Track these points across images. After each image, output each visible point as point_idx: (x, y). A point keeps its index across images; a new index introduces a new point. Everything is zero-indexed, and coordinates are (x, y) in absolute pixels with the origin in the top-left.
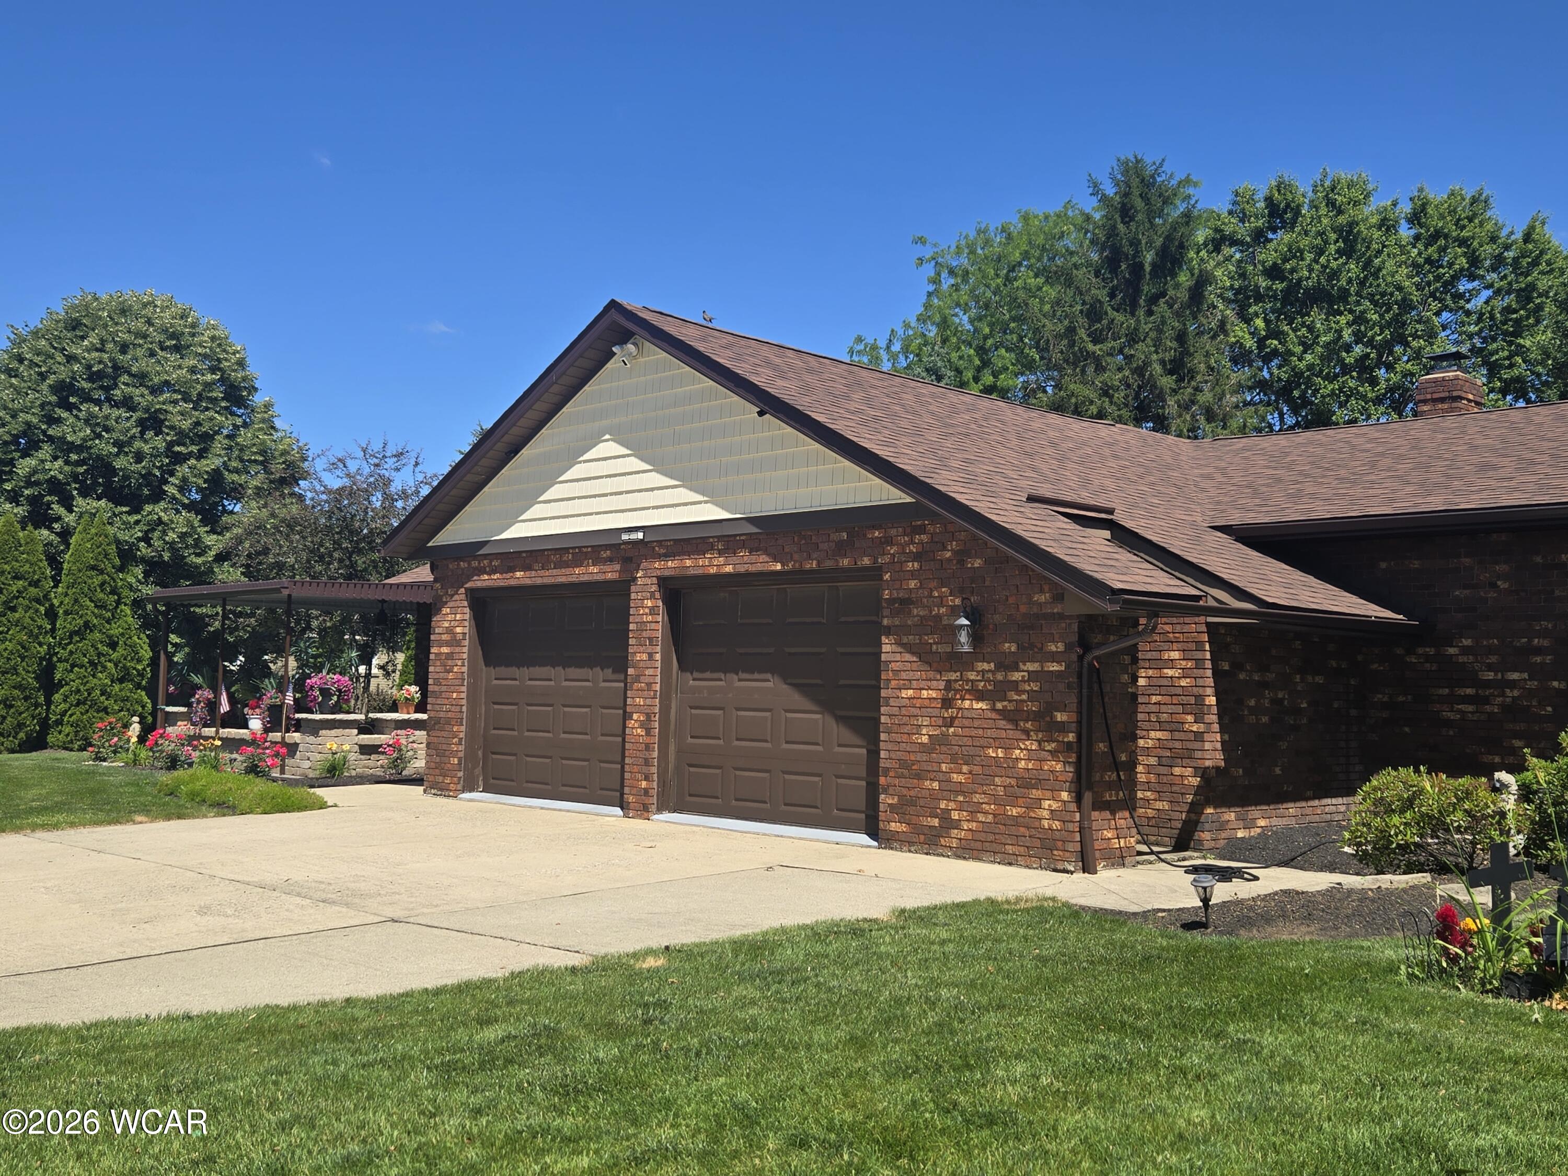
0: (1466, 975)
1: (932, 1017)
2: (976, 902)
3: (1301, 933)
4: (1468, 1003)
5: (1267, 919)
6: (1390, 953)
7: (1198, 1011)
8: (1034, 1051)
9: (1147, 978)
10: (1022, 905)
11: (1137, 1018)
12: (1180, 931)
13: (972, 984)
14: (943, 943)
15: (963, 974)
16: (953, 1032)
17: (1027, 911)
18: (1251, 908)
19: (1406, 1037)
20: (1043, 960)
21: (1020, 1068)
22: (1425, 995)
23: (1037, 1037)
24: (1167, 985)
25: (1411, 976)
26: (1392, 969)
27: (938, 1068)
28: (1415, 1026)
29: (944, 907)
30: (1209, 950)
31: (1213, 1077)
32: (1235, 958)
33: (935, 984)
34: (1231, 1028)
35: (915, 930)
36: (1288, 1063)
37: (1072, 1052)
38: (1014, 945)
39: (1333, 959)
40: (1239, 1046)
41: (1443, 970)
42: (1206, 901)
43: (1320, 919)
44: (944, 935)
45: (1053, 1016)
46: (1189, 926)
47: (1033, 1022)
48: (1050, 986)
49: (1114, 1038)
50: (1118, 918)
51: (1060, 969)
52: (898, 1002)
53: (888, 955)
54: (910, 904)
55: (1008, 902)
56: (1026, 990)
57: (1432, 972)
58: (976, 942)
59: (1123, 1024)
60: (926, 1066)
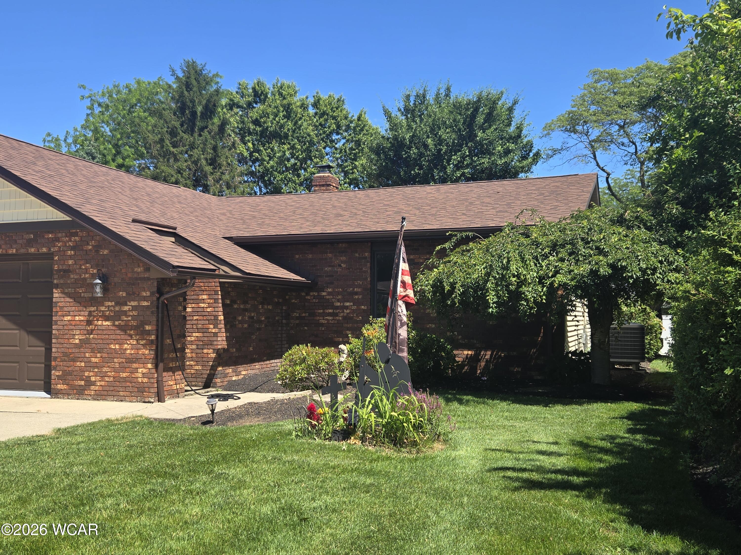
0: (318, 434)
1: (66, 482)
2: (100, 421)
3: (255, 421)
4: (319, 445)
5: (240, 416)
6: (290, 427)
7: (202, 463)
8: (119, 492)
9: (181, 449)
10: (124, 421)
11: (173, 469)
12: (200, 426)
13: (91, 463)
14: (79, 443)
15: (87, 458)
16: (77, 488)
17: (126, 423)
18: (234, 412)
19: (291, 462)
20: (131, 446)
21: (110, 501)
22: (302, 444)
23: (121, 485)
24: (190, 452)
25: (297, 436)
26: (290, 434)
27: (66, 507)
28: (296, 458)
29: (82, 426)
30: (211, 433)
31: (205, 492)
32: (223, 435)
33: (71, 465)
34: (216, 469)
35: (64, 439)
36: (240, 481)
37: (138, 490)
38: (117, 441)
39: (266, 432)
40: (219, 476)
41: (309, 432)
42: (213, 411)
43: (264, 414)
44: (80, 439)
45: (130, 474)
46: (205, 423)
47: (119, 478)
48: (131, 459)
49: (160, 480)
50: (172, 422)
51: (139, 450)
52: (49, 476)
53: (47, 453)
54: (63, 425)
55: (117, 420)
56: (119, 463)
57: (305, 433)
58: (96, 442)
59: (165, 473)
60: (60, 507)
